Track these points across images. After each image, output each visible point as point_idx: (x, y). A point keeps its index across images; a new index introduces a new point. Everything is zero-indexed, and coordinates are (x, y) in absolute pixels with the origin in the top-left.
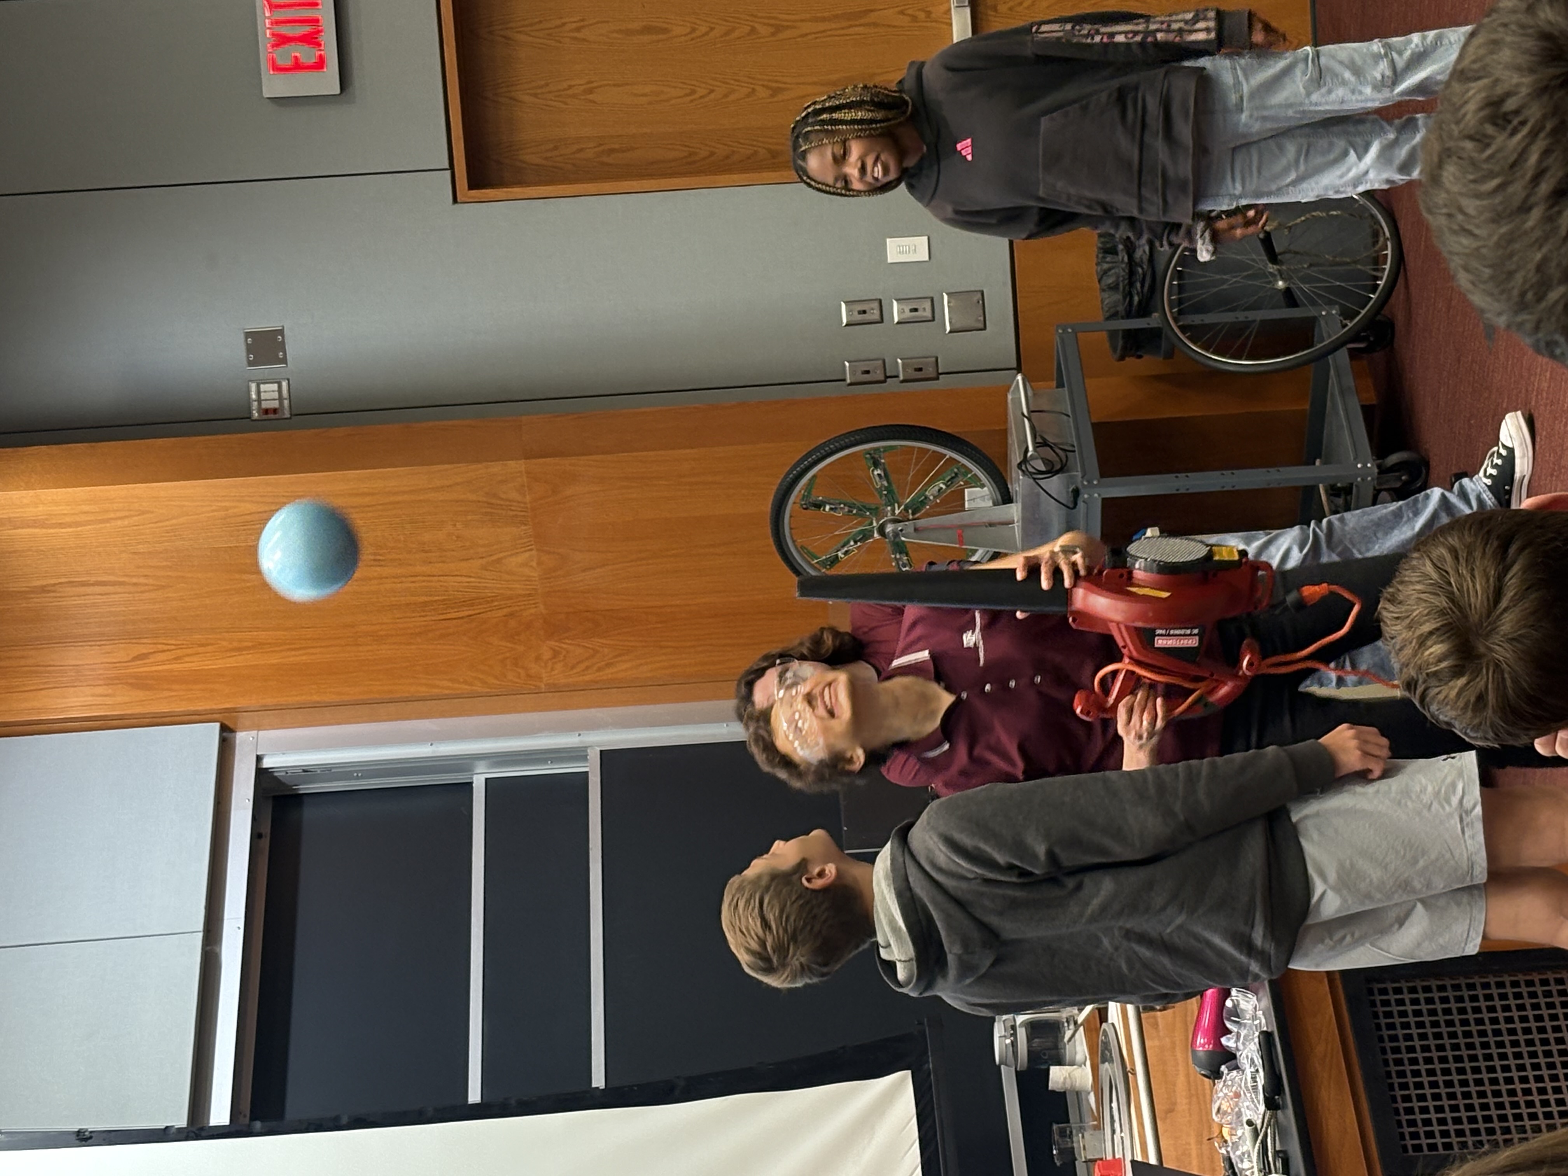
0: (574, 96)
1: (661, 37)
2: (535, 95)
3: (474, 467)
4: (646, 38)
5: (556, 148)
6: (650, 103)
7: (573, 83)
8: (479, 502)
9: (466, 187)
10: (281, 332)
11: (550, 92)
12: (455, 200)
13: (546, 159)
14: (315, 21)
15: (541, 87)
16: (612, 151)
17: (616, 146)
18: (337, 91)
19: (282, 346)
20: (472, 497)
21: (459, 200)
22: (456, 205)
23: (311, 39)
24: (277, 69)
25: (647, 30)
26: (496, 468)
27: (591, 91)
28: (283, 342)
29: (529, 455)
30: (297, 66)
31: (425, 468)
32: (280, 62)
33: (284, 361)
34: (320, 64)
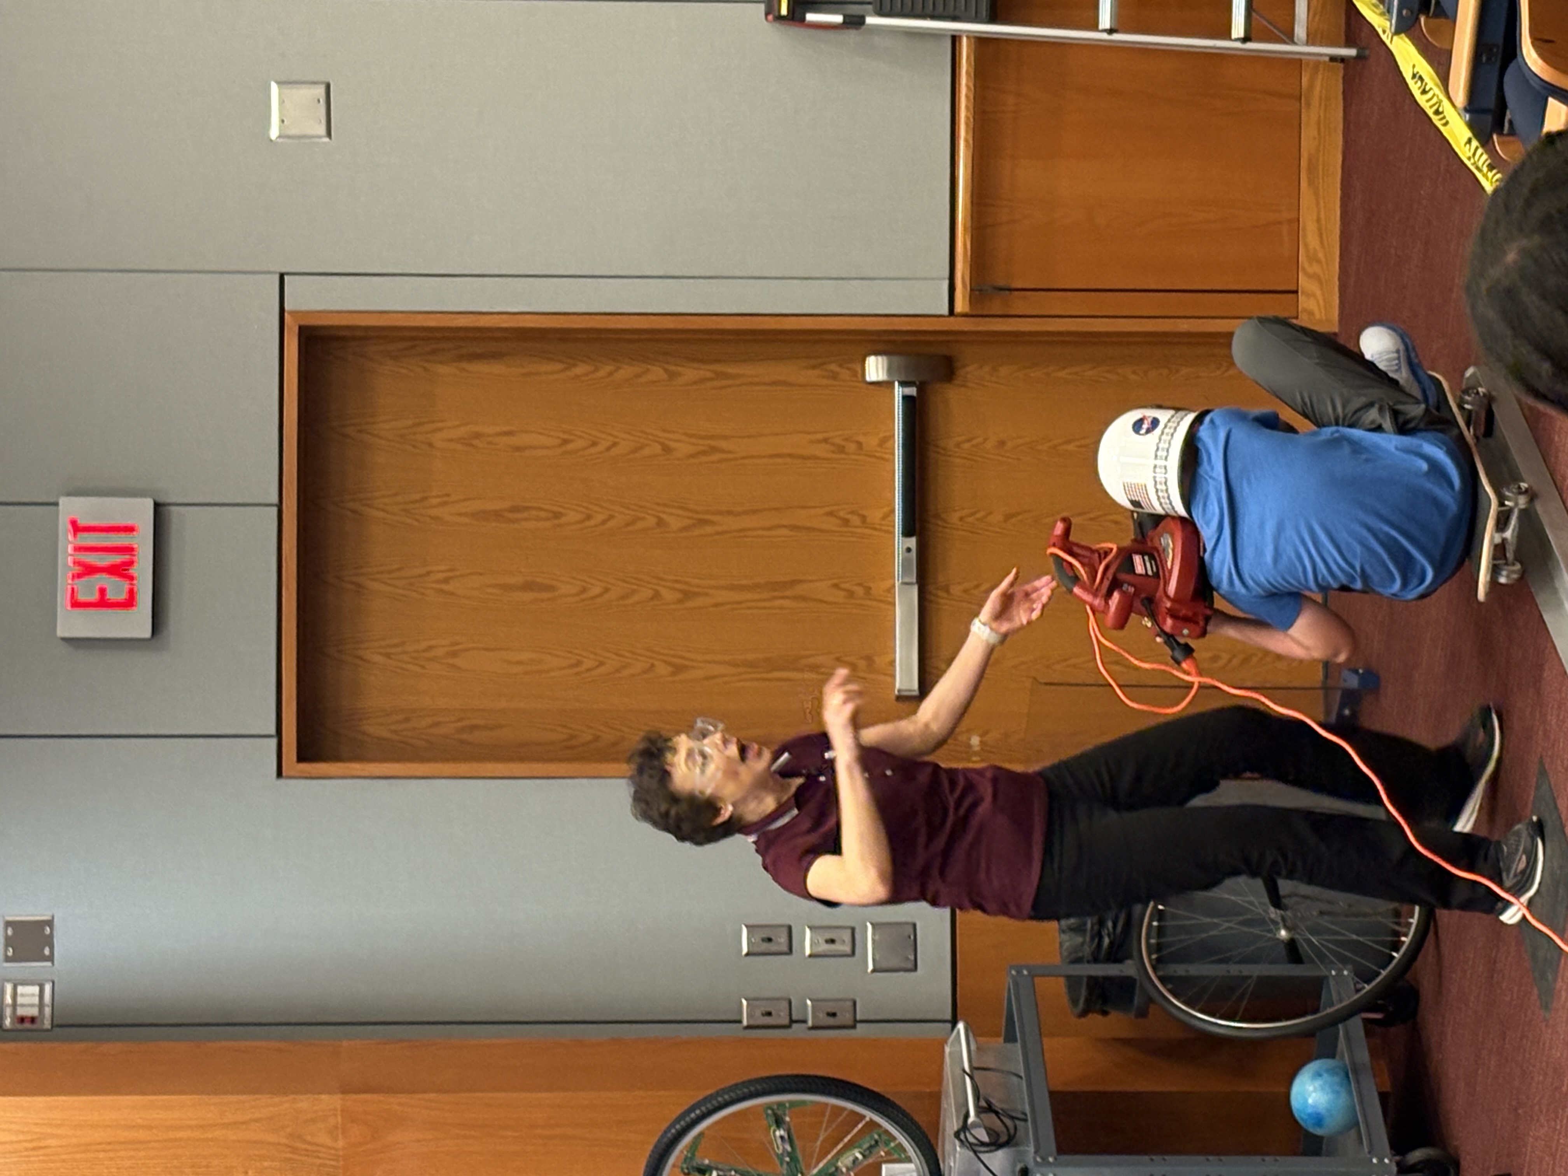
0: (433, 659)
1: (546, 595)
2: (388, 656)
3: (276, 1099)
4: (528, 596)
5: (407, 720)
6: (526, 673)
7: (433, 643)
8: (279, 1144)
9: (294, 757)
10: (50, 923)
11: (405, 652)
12: (279, 774)
13: (395, 732)
14: (129, 550)
15: (395, 646)
16: (473, 728)
17: (482, 722)
18: (147, 633)
19: (49, 941)
20: (271, 1138)
21: (284, 774)
22: (282, 782)
23: (120, 571)
24: (76, 604)
25: (528, 586)
26: (304, 1103)
27: (454, 654)
28: (51, 936)
29: (346, 1089)
30: (103, 603)
31: (215, 1099)
32: (82, 597)
33: (51, 958)
34: (129, 602)
